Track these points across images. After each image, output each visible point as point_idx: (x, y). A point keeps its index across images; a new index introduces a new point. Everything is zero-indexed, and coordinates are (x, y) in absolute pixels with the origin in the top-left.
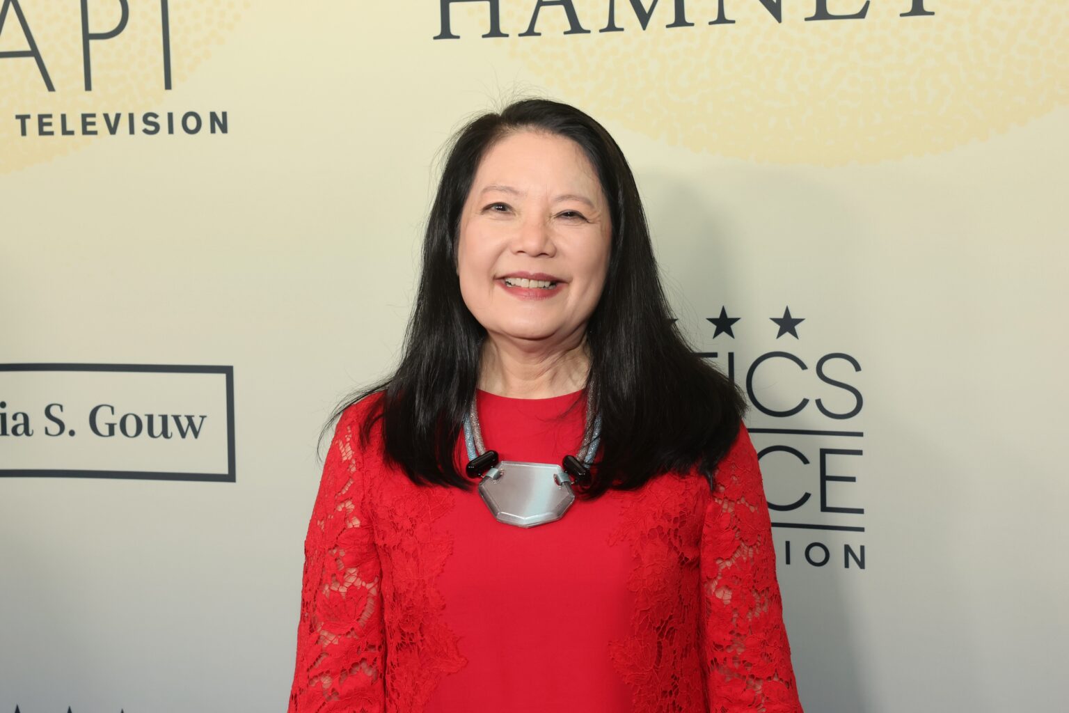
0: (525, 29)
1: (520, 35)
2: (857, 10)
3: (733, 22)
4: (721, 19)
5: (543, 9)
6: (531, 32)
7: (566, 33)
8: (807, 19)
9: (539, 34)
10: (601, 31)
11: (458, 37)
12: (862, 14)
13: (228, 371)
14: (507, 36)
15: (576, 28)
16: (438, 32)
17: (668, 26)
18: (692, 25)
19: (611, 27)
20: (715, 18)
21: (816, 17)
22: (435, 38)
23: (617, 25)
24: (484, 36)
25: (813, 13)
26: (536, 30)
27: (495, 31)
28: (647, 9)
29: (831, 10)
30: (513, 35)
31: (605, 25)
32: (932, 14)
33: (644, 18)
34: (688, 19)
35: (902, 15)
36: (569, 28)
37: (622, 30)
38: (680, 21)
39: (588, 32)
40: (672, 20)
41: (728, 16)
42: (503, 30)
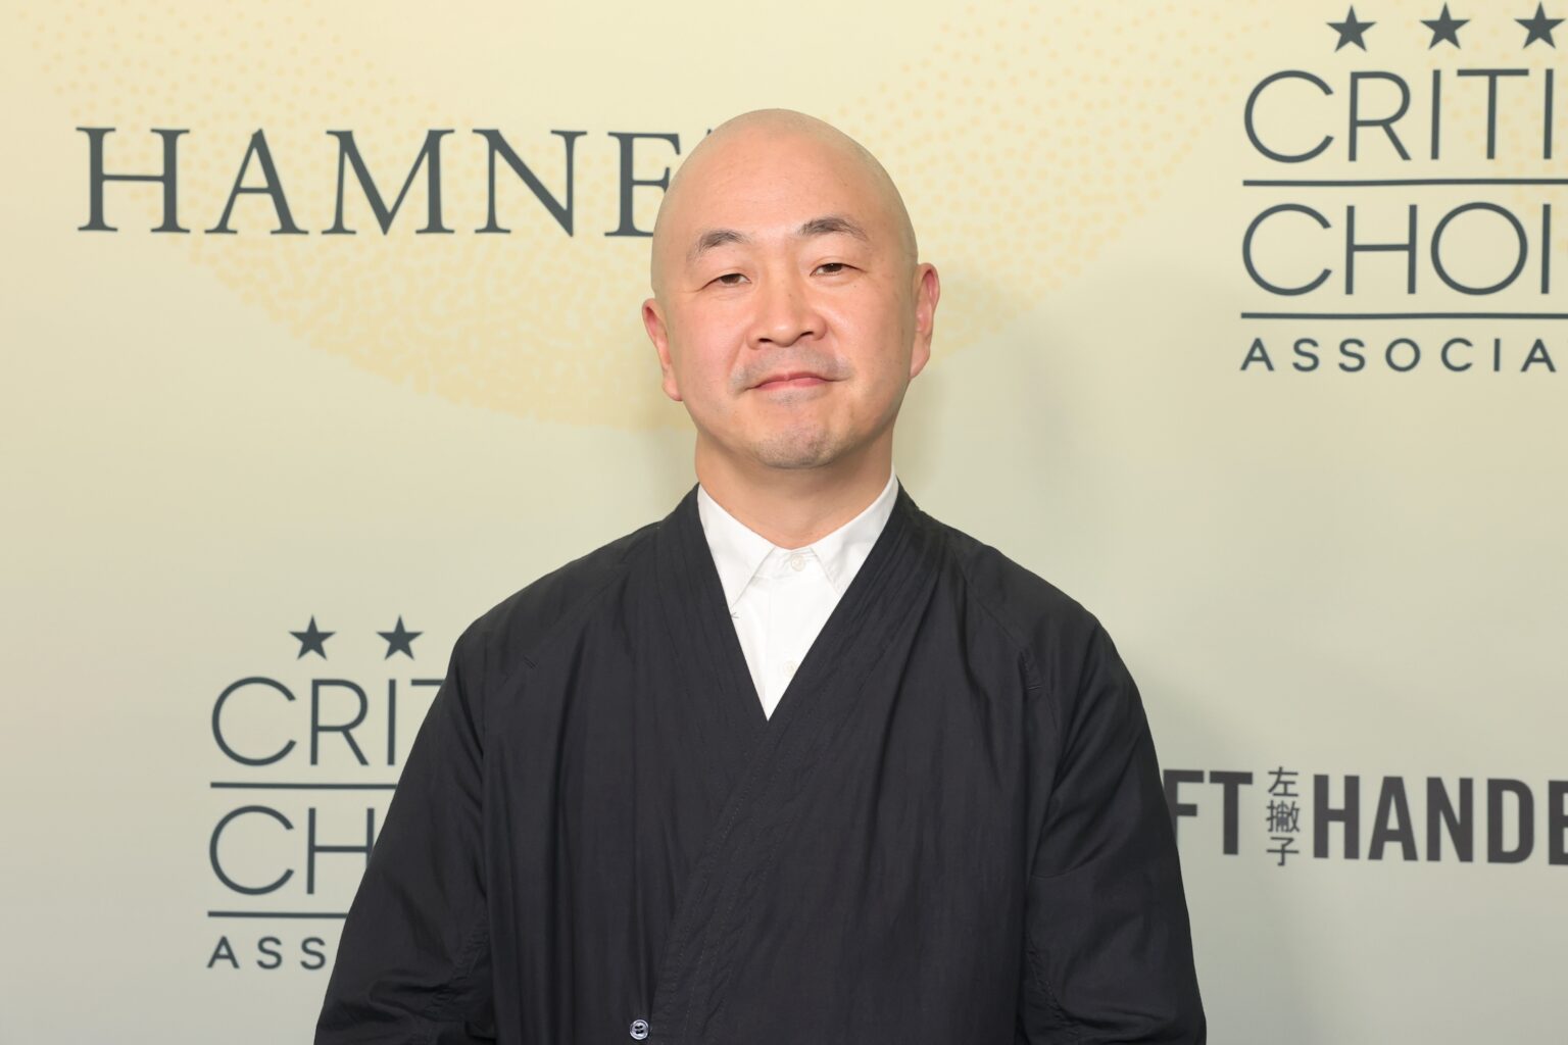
0: (215, 223)
1: (207, 232)
3: (508, 231)
4: (492, 227)
5: (240, 197)
6: (222, 228)
7: (273, 232)
8: (607, 234)
9: (235, 232)
10: (324, 232)
11: (115, 230)
14: (187, 231)
15: (288, 226)
16: (86, 220)
17: (419, 232)
18: (452, 232)
19: (338, 228)
20: (483, 224)
21: (619, 233)
22: (81, 229)
23: (347, 225)
24: (154, 230)
25: (615, 226)
26: (230, 225)
27: (170, 224)
28: (389, 206)
29: (638, 224)
30: (197, 232)
31: (330, 224)
33: (385, 218)
34: (446, 224)
36: (278, 226)
37: (353, 232)
38: (435, 225)
39: (306, 232)
40: (424, 223)
41: (501, 223)
42: (181, 221)
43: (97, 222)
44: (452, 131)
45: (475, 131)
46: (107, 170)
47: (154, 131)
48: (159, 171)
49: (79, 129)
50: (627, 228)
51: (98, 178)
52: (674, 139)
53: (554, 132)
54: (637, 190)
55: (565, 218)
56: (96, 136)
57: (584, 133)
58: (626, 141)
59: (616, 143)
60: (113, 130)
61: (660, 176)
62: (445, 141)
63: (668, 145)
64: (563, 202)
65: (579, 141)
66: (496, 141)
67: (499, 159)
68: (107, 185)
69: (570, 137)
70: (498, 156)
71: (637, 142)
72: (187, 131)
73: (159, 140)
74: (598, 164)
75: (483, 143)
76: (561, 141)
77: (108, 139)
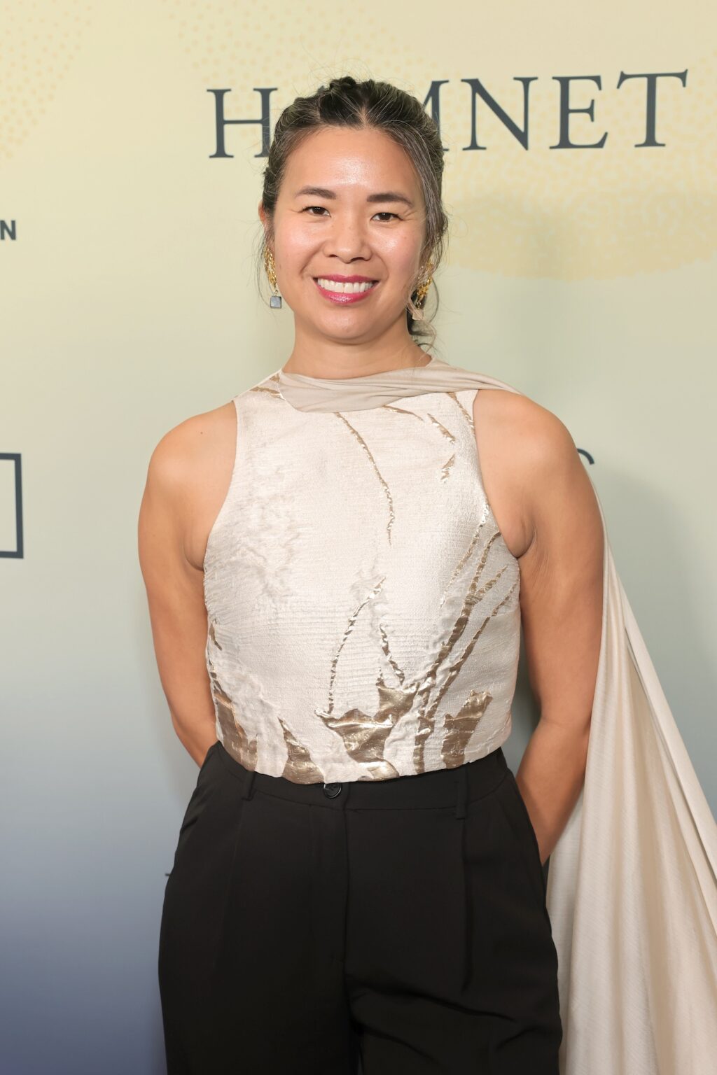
2: (597, 140)
3: (484, 148)
4: (474, 146)
8: (552, 148)
11: (232, 157)
12: (600, 145)
13: (17, 458)
16: (214, 151)
18: (447, 150)
20: (468, 144)
21: (559, 146)
22: (211, 157)
24: (256, 156)
25: (557, 142)
27: (266, 152)
29: (573, 139)
32: (663, 145)
35: (637, 146)
41: (480, 143)
43: (221, 152)
44: (447, 81)
45: (463, 81)
46: (227, 117)
47: (255, 90)
48: (259, 116)
49: (209, 91)
50: (565, 143)
51: (221, 123)
52: (597, 79)
53: (516, 79)
54: (572, 116)
55: (522, 137)
56: (219, 95)
57: (536, 78)
58: (564, 82)
59: (557, 84)
60: (229, 90)
61: (587, 106)
62: (442, 88)
63: (593, 84)
64: (521, 127)
65: (532, 84)
66: (476, 86)
67: (479, 98)
68: (227, 127)
69: (526, 82)
70: (478, 97)
71: (572, 83)
72: (276, 89)
73: (259, 95)
74: (546, 99)
75: (468, 88)
76: (520, 84)
77: (226, 96)
